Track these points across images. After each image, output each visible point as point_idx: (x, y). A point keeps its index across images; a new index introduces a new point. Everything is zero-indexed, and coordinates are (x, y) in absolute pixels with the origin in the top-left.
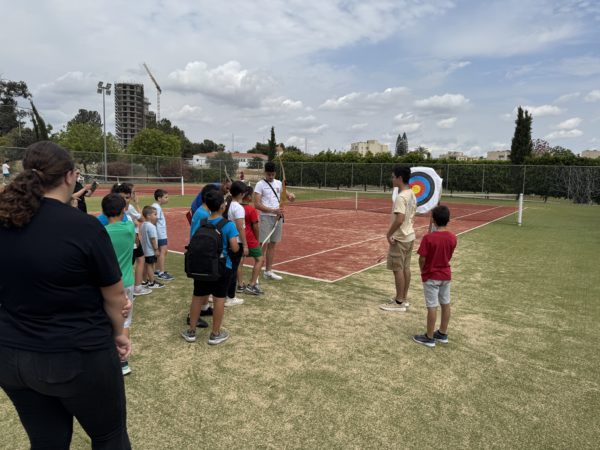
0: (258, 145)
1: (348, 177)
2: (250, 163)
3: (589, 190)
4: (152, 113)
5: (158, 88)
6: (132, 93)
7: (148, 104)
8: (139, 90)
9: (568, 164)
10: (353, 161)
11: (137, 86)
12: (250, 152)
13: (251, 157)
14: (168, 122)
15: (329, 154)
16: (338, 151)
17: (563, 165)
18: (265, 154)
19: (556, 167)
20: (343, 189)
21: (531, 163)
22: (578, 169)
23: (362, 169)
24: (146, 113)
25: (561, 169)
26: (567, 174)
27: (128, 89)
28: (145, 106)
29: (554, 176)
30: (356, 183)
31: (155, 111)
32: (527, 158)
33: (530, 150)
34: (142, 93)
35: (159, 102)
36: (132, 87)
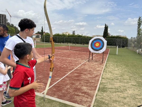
0: (38, 32)
1: (63, 40)
2: (36, 36)
3: (121, 45)
4: (9, 23)
5: (10, 16)
6: (3, 17)
7: (7, 20)
8: (5, 16)
9: (117, 38)
10: (65, 36)
11: (4, 15)
12: (36, 34)
13: (36, 35)
14: (13, 25)
15: (58, 34)
16: (60, 34)
17: (115, 38)
18: (40, 34)
19: (114, 39)
20: (62, 44)
21: (108, 38)
22: (119, 39)
23: (67, 39)
24: (7, 23)
25: (115, 39)
26: (116, 41)
27: (1, 15)
28: (7, 21)
29: (113, 41)
30: (65, 42)
31: (10, 22)
32: (107, 36)
33: (108, 35)
34: (6, 17)
35: (10, 20)
36: (2, 15)
